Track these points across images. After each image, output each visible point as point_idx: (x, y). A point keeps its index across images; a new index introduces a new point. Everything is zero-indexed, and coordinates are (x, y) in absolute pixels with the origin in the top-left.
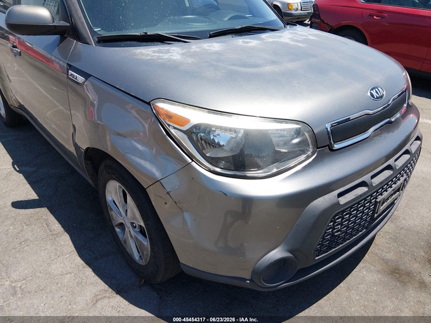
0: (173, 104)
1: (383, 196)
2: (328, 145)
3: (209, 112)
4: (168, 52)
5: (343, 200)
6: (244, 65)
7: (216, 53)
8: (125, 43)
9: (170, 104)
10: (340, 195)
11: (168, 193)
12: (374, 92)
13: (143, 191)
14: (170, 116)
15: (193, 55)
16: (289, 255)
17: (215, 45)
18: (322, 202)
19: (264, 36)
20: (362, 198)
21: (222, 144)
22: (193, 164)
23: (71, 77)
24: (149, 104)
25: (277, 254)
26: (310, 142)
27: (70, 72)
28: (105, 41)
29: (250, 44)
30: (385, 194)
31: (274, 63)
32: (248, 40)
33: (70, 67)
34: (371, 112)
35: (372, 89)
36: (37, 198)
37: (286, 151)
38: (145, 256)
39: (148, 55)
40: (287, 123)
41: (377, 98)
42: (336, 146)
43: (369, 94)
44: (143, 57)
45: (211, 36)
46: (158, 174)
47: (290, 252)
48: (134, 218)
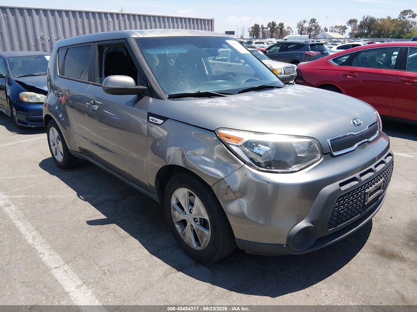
0: (230, 131)
1: (369, 190)
2: (329, 153)
3: (254, 134)
4: (217, 102)
5: (343, 188)
6: (269, 107)
7: (249, 101)
8: (186, 98)
9: (229, 130)
10: (341, 185)
11: (229, 187)
12: (355, 121)
13: (209, 188)
14: (228, 137)
15: (235, 103)
16: (310, 225)
17: (246, 97)
18: (329, 189)
19: (276, 91)
20: (355, 188)
21: (261, 154)
22: (246, 165)
23: (151, 121)
24: (214, 131)
25: (303, 224)
26: (318, 150)
27: (151, 118)
28: (173, 97)
29: (268, 96)
30: (371, 188)
31: (288, 106)
32: (266, 94)
33: (150, 114)
34: (355, 134)
35: (354, 120)
36: (106, 217)
37: (304, 156)
38: (204, 242)
39: (206, 104)
40: (303, 138)
41: (357, 125)
42: (335, 154)
43: (352, 123)
44: (204, 105)
45: (240, 93)
46: (222, 175)
47: (312, 223)
48: (199, 213)
